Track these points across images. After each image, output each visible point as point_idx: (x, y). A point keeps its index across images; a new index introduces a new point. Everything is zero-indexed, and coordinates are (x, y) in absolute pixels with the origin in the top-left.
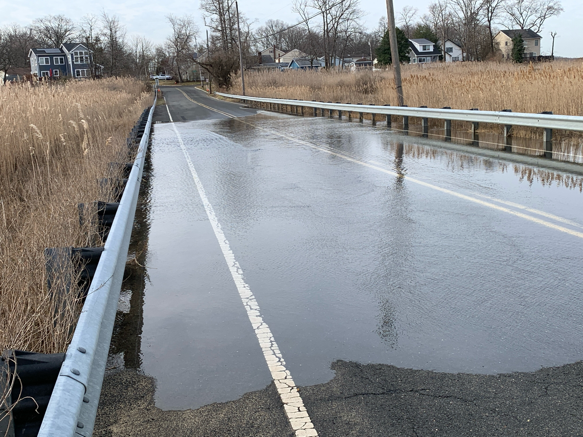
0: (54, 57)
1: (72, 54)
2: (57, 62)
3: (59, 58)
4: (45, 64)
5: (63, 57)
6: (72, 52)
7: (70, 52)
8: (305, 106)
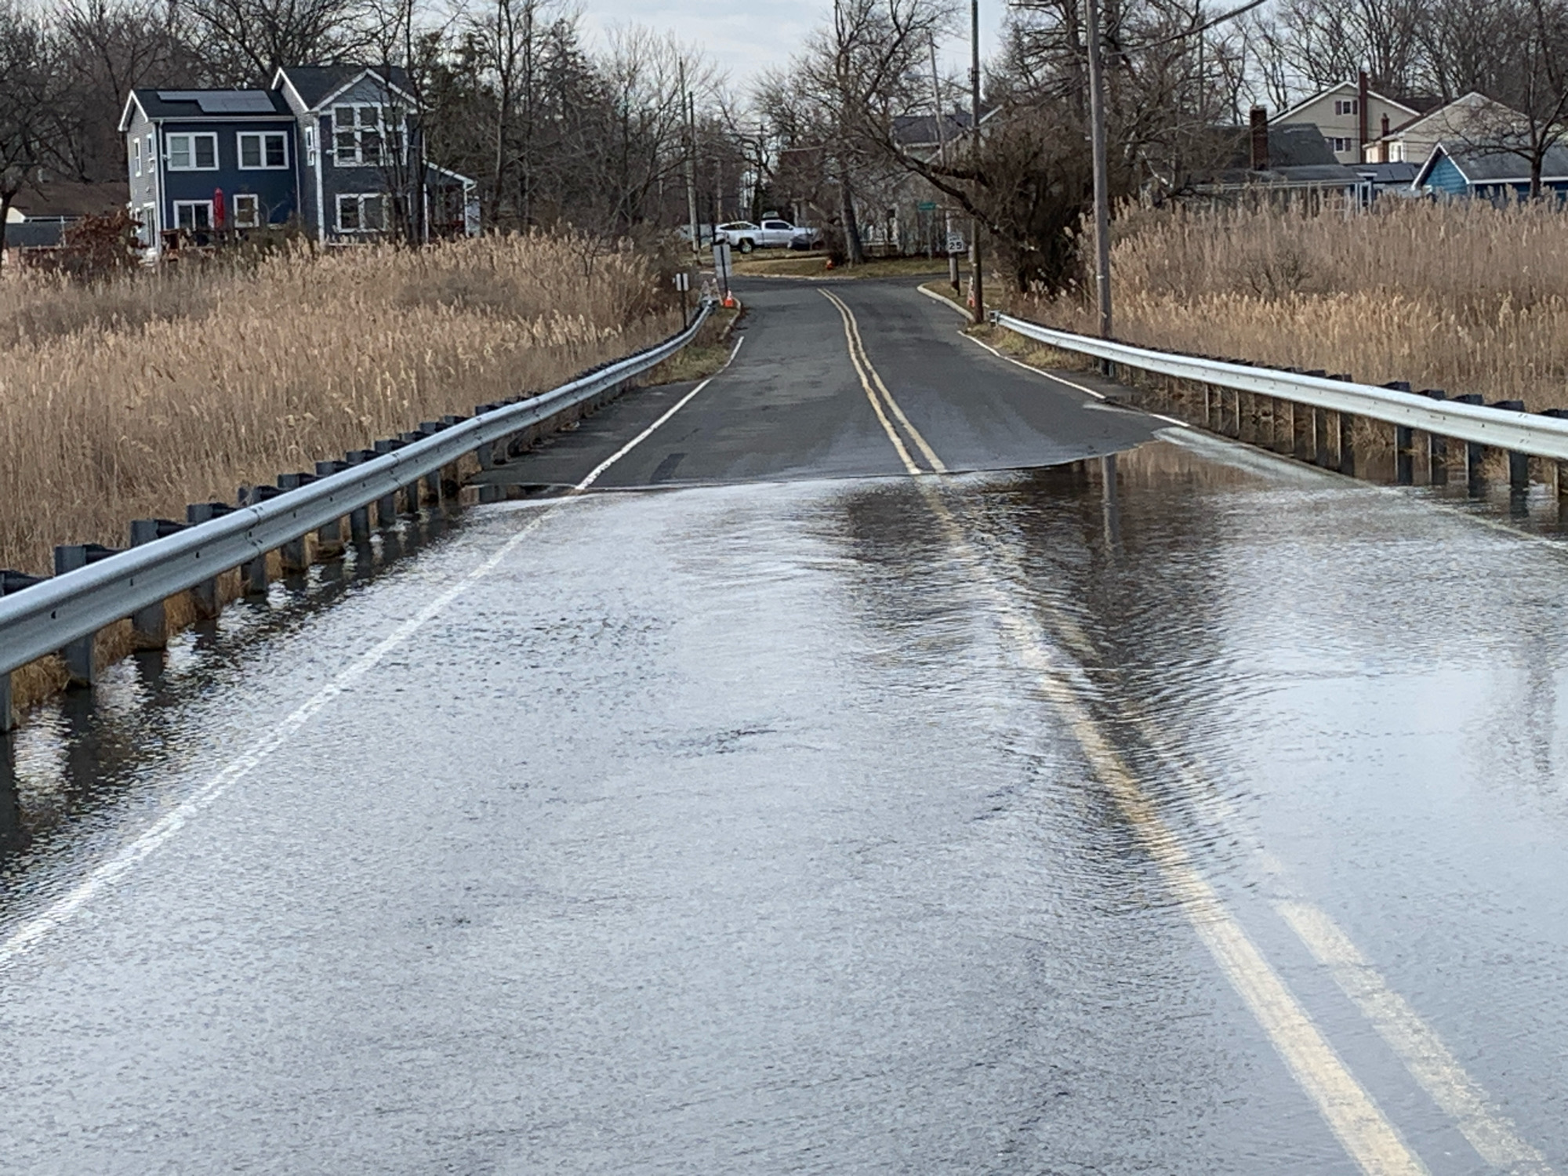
0: (240, 135)
1: (325, 122)
2: (252, 157)
3: (262, 135)
4: (193, 166)
5: (284, 134)
6: (328, 107)
7: (316, 109)
8: (1360, 417)
